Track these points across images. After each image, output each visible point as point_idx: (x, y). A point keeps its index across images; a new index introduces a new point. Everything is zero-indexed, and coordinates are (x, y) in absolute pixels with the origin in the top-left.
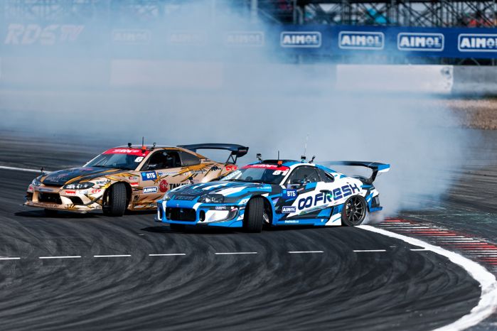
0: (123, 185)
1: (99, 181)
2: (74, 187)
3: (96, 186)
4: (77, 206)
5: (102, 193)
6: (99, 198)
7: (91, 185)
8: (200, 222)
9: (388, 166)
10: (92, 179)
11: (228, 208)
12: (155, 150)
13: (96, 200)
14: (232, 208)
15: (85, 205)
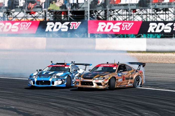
0: (114, 78)
1: (106, 76)
2: (98, 79)
3: (106, 78)
4: (100, 86)
5: (108, 81)
6: (107, 83)
7: (104, 78)
8: (52, 85)
9: (91, 65)
10: (104, 75)
11: (62, 80)
12: (119, 65)
13: (106, 84)
14: (63, 80)
15: (102, 86)
